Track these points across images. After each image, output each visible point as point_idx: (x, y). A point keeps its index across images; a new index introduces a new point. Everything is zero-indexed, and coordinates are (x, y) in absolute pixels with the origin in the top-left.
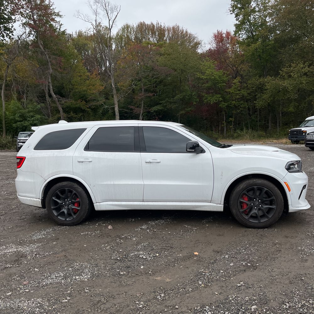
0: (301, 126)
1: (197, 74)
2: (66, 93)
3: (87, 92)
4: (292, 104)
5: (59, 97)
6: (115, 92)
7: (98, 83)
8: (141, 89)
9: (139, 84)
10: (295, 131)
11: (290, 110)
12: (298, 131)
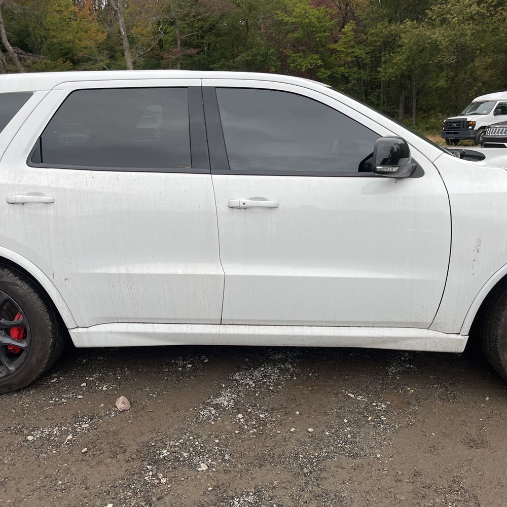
0: (463, 113)
1: (277, 14)
2: (34, 45)
3: (73, 43)
4: (444, 74)
5: (21, 51)
6: (126, 44)
7: (95, 26)
8: (175, 41)
9: (171, 31)
10: (455, 122)
11: (439, 84)
12: (460, 122)
